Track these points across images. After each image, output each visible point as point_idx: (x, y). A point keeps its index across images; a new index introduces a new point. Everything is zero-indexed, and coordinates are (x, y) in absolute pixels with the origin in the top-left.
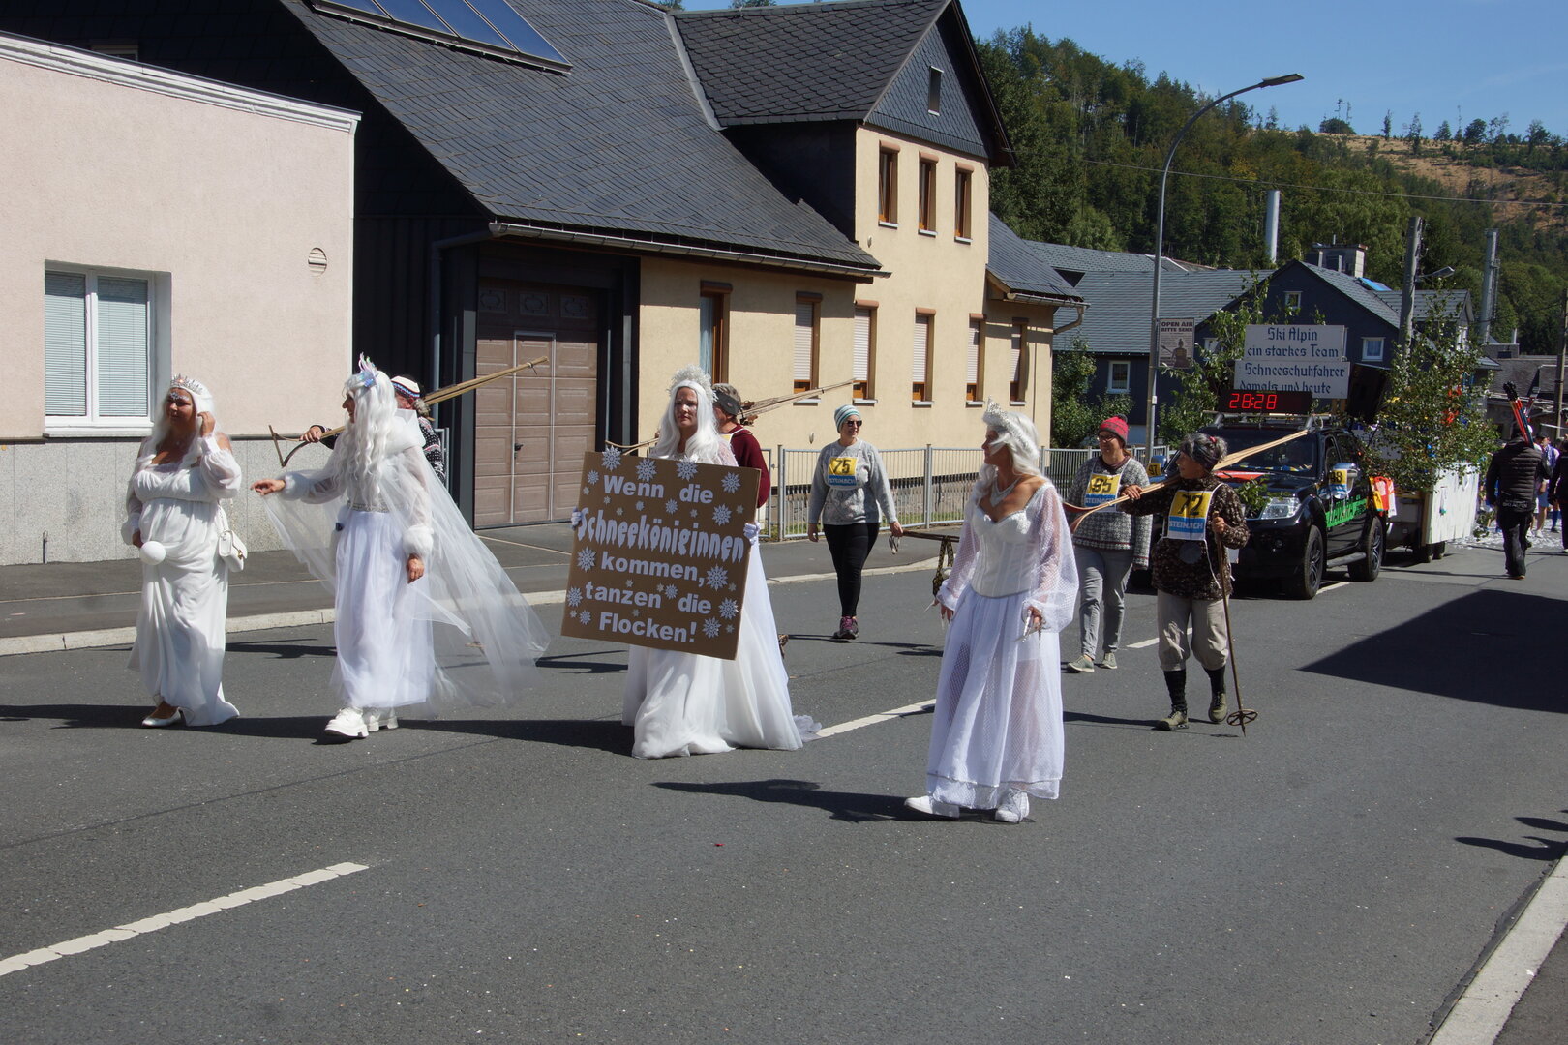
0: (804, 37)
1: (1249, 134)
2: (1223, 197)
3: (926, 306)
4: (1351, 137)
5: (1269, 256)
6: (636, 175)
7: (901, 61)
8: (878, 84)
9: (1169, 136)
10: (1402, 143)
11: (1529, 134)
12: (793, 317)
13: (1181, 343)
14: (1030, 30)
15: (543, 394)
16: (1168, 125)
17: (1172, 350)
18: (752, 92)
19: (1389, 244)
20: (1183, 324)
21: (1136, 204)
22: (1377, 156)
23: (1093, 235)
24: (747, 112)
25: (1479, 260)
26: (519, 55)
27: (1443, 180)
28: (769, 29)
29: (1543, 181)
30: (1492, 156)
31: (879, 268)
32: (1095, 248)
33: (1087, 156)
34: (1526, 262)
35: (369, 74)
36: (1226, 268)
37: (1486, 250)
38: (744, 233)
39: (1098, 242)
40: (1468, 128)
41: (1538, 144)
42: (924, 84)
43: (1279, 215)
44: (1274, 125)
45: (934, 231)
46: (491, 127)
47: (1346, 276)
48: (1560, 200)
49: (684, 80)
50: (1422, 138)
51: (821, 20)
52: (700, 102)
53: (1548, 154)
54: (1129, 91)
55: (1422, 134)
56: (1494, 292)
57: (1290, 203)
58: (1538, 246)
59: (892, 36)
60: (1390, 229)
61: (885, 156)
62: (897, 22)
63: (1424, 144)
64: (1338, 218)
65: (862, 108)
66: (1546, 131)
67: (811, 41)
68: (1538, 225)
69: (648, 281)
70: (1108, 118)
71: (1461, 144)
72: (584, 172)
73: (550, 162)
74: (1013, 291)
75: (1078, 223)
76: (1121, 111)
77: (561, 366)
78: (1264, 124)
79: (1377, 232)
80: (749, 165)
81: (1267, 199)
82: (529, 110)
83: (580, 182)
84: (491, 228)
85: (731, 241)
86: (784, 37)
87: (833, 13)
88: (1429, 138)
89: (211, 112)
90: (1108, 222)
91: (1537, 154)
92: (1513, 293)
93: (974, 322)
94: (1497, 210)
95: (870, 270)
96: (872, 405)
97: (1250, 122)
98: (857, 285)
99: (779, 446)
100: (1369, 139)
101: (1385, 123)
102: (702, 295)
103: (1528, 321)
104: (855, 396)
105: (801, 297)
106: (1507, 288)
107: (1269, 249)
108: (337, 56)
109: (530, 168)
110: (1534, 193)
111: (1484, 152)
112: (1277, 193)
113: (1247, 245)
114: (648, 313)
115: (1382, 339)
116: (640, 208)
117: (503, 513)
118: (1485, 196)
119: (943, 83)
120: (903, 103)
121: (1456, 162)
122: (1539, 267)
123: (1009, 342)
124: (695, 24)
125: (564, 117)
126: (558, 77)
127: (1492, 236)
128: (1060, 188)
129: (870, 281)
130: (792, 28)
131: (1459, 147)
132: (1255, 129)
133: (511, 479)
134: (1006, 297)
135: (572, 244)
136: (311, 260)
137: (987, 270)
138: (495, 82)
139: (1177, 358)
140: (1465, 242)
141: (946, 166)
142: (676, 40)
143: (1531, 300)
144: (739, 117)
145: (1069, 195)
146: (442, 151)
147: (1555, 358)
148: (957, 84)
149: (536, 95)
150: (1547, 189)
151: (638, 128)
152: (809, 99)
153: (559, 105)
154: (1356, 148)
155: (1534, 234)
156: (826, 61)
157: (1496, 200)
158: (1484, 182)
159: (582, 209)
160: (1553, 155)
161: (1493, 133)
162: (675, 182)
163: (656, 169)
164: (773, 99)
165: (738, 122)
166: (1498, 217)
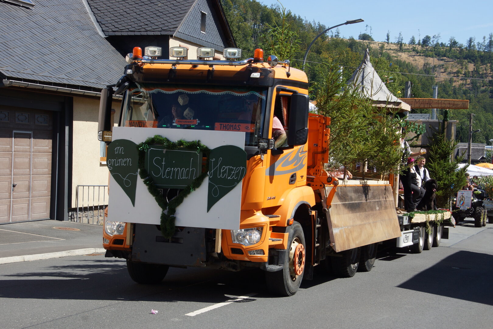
1: (327, 39)
4: (372, 42)
6: (70, 58)
7: (189, 9)
8: (179, 19)
10: (395, 46)
15: (27, 160)
18: (119, 20)
22: (384, 51)
24: (117, 29)
27: (413, 63)
29: (456, 64)
30: (434, 52)
37: (432, 94)
40: (423, 40)
41: (453, 47)
42: (199, 20)
44: (338, 36)
48: (463, 73)
49: (86, 13)
50: (403, 43)
52: (94, 24)
53: (458, 52)
55: (403, 42)
58: (455, 93)
63: (404, 46)
65: (172, 30)
66: (457, 42)
68: (454, 84)
69: (77, 109)
71: (420, 46)
72: (45, 56)
73: (29, 51)
77: (35, 147)
78: (334, 35)
80: (119, 54)
81: (337, 70)
82: (16, 26)
83: (44, 61)
84: (5, 83)
88: (406, 43)
91: (453, 52)
94: (436, 77)
97: (328, 34)
100: (380, 43)
101: (387, 36)
110: (452, 69)
111: (431, 51)
112: (341, 68)
114: (76, 124)
116: (73, 74)
117: (7, 217)
118: (431, 70)
119: (207, 19)
120: (190, 28)
121: (418, 54)
125: (33, 30)
126: (28, 10)
127: (435, 89)
131: (419, 48)
132: (330, 37)
133: (11, 200)
135: (42, 90)
140: (423, 91)
144: (114, 31)
147: (467, 144)
148: (213, 19)
149: (19, 18)
150: (458, 68)
151: (68, 35)
152: (147, 25)
153: (29, 23)
154: (375, 47)
155: (453, 88)
156: (154, 7)
157: (436, 72)
158: (430, 64)
159: (46, 74)
160: (460, 52)
161: (434, 42)
162: (87, 62)
163: (78, 56)
164: (130, 24)
165: (113, 34)
166: (437, 80)
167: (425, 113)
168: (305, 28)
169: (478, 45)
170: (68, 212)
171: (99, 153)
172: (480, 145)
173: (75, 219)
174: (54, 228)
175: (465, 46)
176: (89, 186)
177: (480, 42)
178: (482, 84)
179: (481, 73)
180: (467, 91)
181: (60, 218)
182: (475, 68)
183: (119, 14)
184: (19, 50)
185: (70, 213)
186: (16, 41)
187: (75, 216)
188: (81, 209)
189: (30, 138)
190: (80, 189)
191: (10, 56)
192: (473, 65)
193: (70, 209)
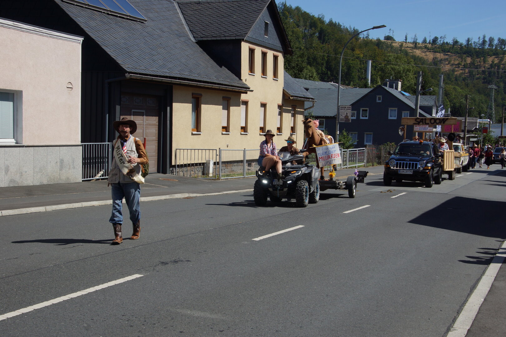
0: (222, 10)
1: (360, 40)
2: (352, 62)
3: (264, 101)
4: (394, 42)
5: (368, 83)
6: (171, 57)
7: (256, 20)
8: (248, 27)
9: (333, 41)
10: (411, 44)
11: (453, 42)
12: (222, 107)
13: (347, 114)
14: (285, 3)
15: (141, 131)
16: (333, 37)
17: (344, 116)
18: (206, 29)
19: (409, 79)
20: (348, 108)
21: (322, 64)
22: (403, 48)
23: (309, 75)
24: (204, 36)
25: (437, 85)
26: (130, 16)
27: (425, 57)
28: (210, 7)
29: (457, 58)
30: (441, 49)
31: (249, 88)
32: (310, 80)
33: (305, 47)
34: (452, 85)
35: (82, 23)
36: (356, 87)
37: (439, 81)
38: (207, 77)
39: (311, 78)
40: (433, 39)
41: (456, 45)
42: (263, 27)
43: (371, 69)
44: (368, 37)
45: (266, 76)
46: (123, 41)
47: (396, 90)
48: (463, 64)
49: (182, 24)
50: (417, 43)
51: (228, 5)
52: (188, 32)
53: (459, 49)
54: (319, 25)
55: (418, 41)
56: (442, 95)
57: (374, 64)
58: (456, 80)
59: (252, 11)
60: (409, 74)
61: (251, 51)
62: (254, 6)
63: (418, 44)
64: (392, 70)
65: (243, 35)
66: (458, 41)
67: (225, 12)
68: (456, 73)
69: (176, 93)
70: (312, 34)
71: (430, 45)
72: (154, 57)
73: (143, 53)
74: (292, 96)
75: (305, 71)
76: (317, 32)
77: (146, 122)
78: (365, 37)
79: (404, 75)
80: (205, 53)
81: (367, 63)
82: (134, 35)
83: (153, 60)
84: (126, 76)
85: (202, 80)
86: (216, 10)
87: (232, 2)
88: (420, 43)
89: (35, 37)
90: (314, 71)
91: (455, 48)
92: (448, 96)
93: (280, 107)
94: (442, 68)
95: (246, 89)
96: (247, 134)
97: (360, 36)
98: (242, 94)
99: (219, 148)
100: (400, 43)
101: (405, 37)
102: (193, 97)
103: (454, 105)
104: (241, 131)
105: (224, 98)
106: (447, 94)
107: (368, 80)
108: (71, 17)
109: (137, 55)
110: (454, 62)
111: (438, 48)
112: (370, 62)
113: (360, 78)
114: (175, 105)
115: (409, 112)
116: (173, 69)
118: (439, 63)
119: (269, 27)
120: (257, 34)
121: (429, 51)
122: (457, 87)
123: (290, 114)
124: (184, 5)
125: (145, 38)
126: (142, 24)
127: (441, 77)
128: (300, 59)
129: (246, 93)
130: (218, 7)
131: (430, 46)
132: (362, 38)
134: (289, 97)
135: (152, 81)
136: (68, 86)
137: (283, 89)
138: (122, 25)
139: (346, 119)
140: (432, 78)
141: (270, 54)
142: (179, 11)
143: (454, 98)
144: (202, 37)
145: (303, 61)
146: (109, 49)
147: (464, 118)
148: (273, 27)
149: (136, 30)
150: (459, 61)
151: (169, 41)
152: (225, 32)
153: (143, 33)
154: (396, 45)
155: (455, 76)
156: (231, 19)
157: (442, 64)
158: (438, 58)
159: (155, 69)
160: (460, 49)
161: (441, 41)
162: (183, 60)
163: (177, 55)
164: (213, 31)
165: (201, 39)
166: (443, 70)
167: (433, 95)
168: (343, 32)
169: (474, 43)
170: (170, 168)
171: (191, 126)
172: (474, 119)
173: (175, 173)
174: (160, 179)
175: (465, 45)
176: (184, 149)
177: (476, 41)
178: (477, 73)
179: (476, 65)
180: (465, 78)
181: (164, 172)
182: (472, 61)
183: (205, 25)
184: (136, 53)
185: (171, 169)
186: (135, 46)
187: (174, 171)
188: (178, 166)
189: (143, 116)
190: (178, 151)
191: (131, 57)
192: (470, 58)
193: (171, 166)
